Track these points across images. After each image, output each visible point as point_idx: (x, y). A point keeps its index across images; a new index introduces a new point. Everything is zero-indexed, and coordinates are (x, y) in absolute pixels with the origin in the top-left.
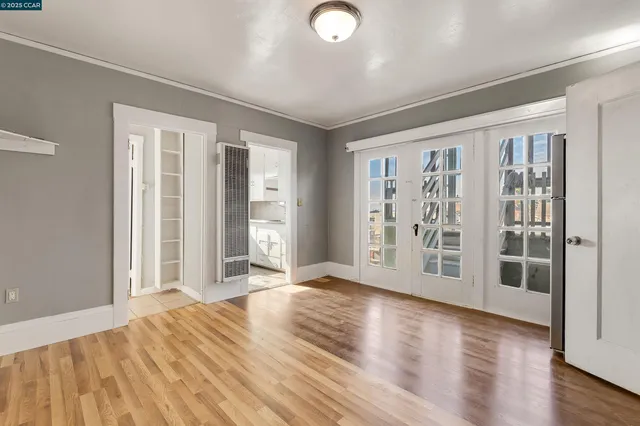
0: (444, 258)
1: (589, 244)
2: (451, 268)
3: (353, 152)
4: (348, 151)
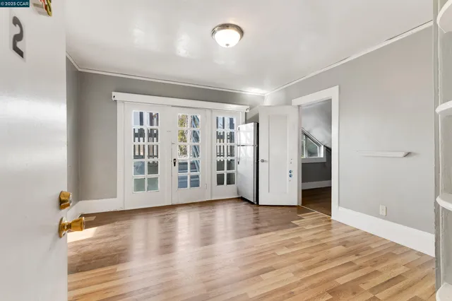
0: (192, 177)
1: (266, 161)
2: (195, 183)
3: (116, 101)
4: (113, 99)
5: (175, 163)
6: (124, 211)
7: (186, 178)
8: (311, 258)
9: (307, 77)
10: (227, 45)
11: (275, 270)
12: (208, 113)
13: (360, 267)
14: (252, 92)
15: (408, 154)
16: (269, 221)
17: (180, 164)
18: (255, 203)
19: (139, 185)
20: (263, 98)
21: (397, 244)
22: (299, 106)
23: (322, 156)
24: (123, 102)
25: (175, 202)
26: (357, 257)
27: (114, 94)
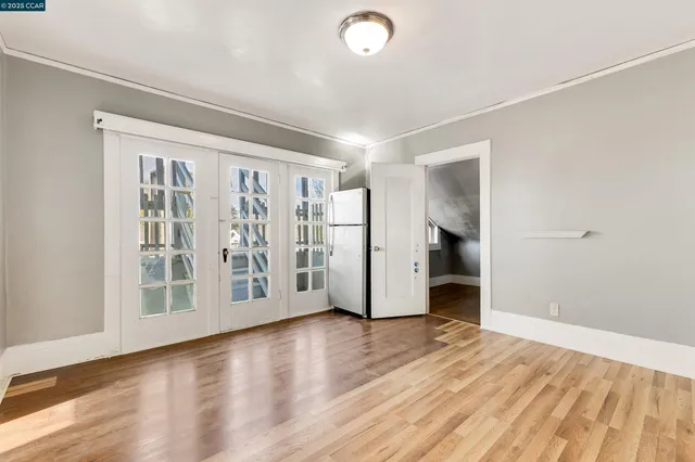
0: (255, 281)
1: (382, 248)
3: (100, 130)
4: (96, 125)
5: (225, 257)
6: (121, 357)
7: (246, 282)
8: (499, 389)
9: (439, 124)
10: (367, 50)
11: (467, 417)
12: (282, 168)
13: (564, 391)
14: (350, 140)
15: (588, 234)
16: (404, 342)
17: (234, 258)
18: (366, 317)
19: (154, 302)
20: (363, 151)
21: (576, 352)
22: (426, 166)
23: (436, 241)
24: (118, 133)
25: (225, 329)
26: (550, 377)
27: (98, 115)
